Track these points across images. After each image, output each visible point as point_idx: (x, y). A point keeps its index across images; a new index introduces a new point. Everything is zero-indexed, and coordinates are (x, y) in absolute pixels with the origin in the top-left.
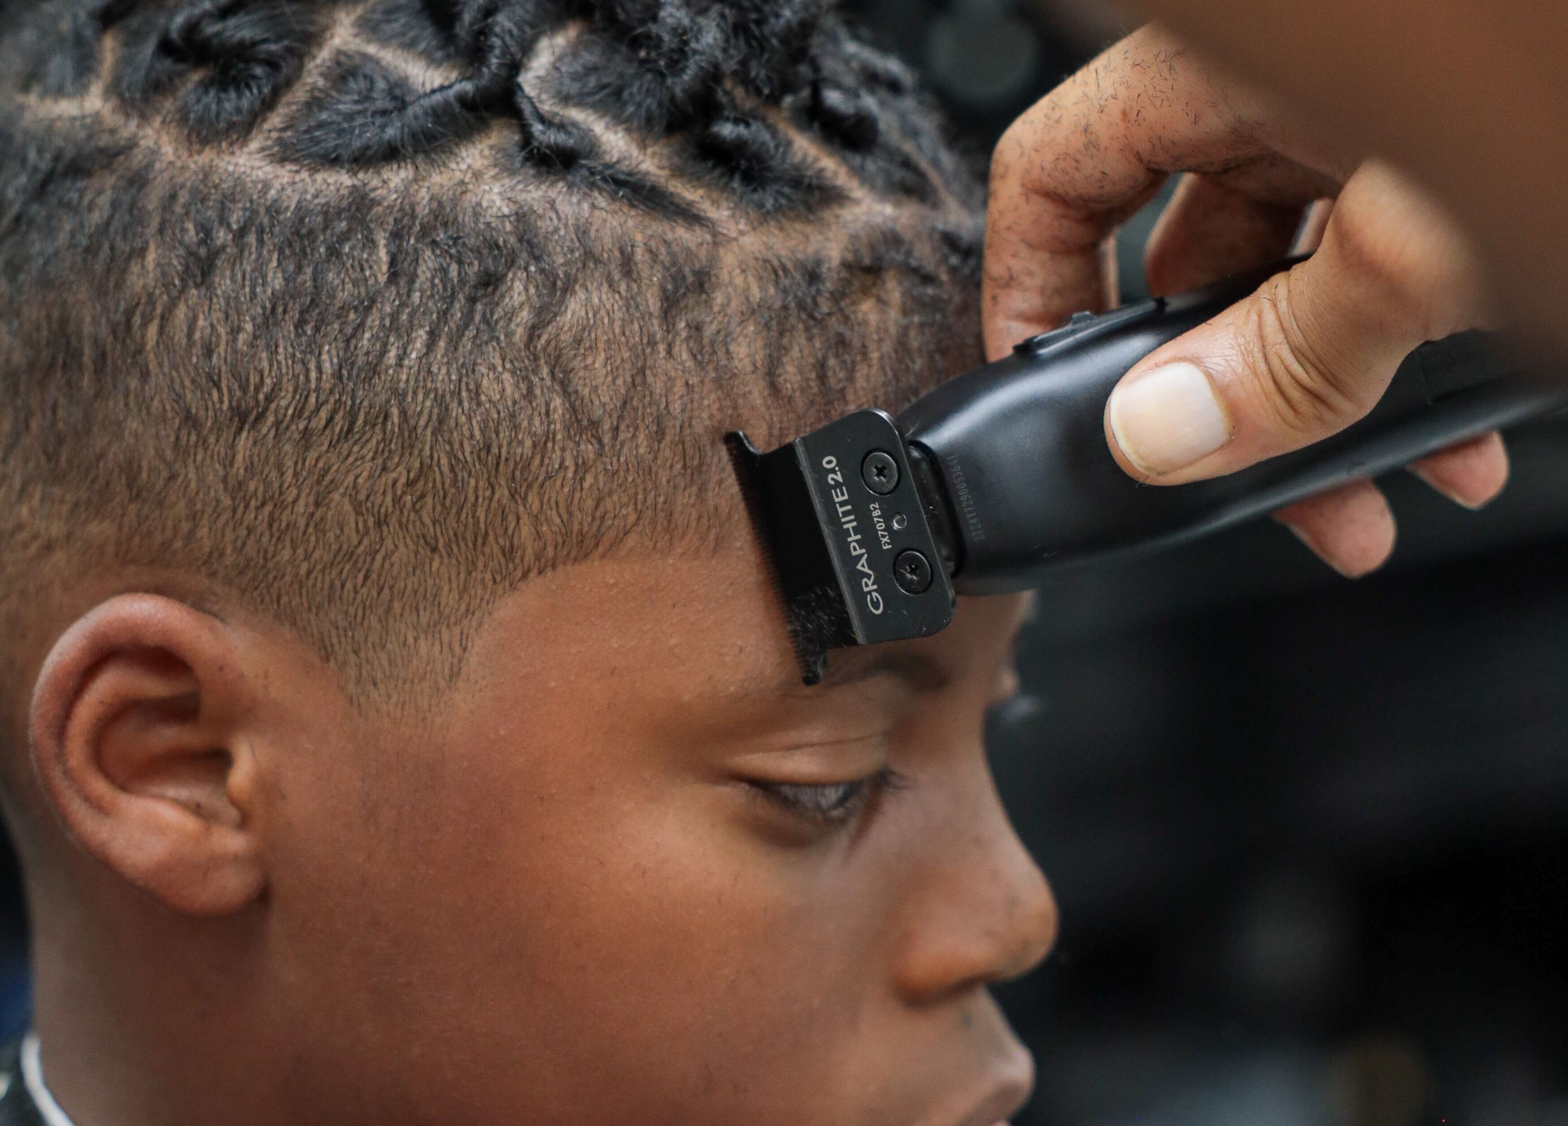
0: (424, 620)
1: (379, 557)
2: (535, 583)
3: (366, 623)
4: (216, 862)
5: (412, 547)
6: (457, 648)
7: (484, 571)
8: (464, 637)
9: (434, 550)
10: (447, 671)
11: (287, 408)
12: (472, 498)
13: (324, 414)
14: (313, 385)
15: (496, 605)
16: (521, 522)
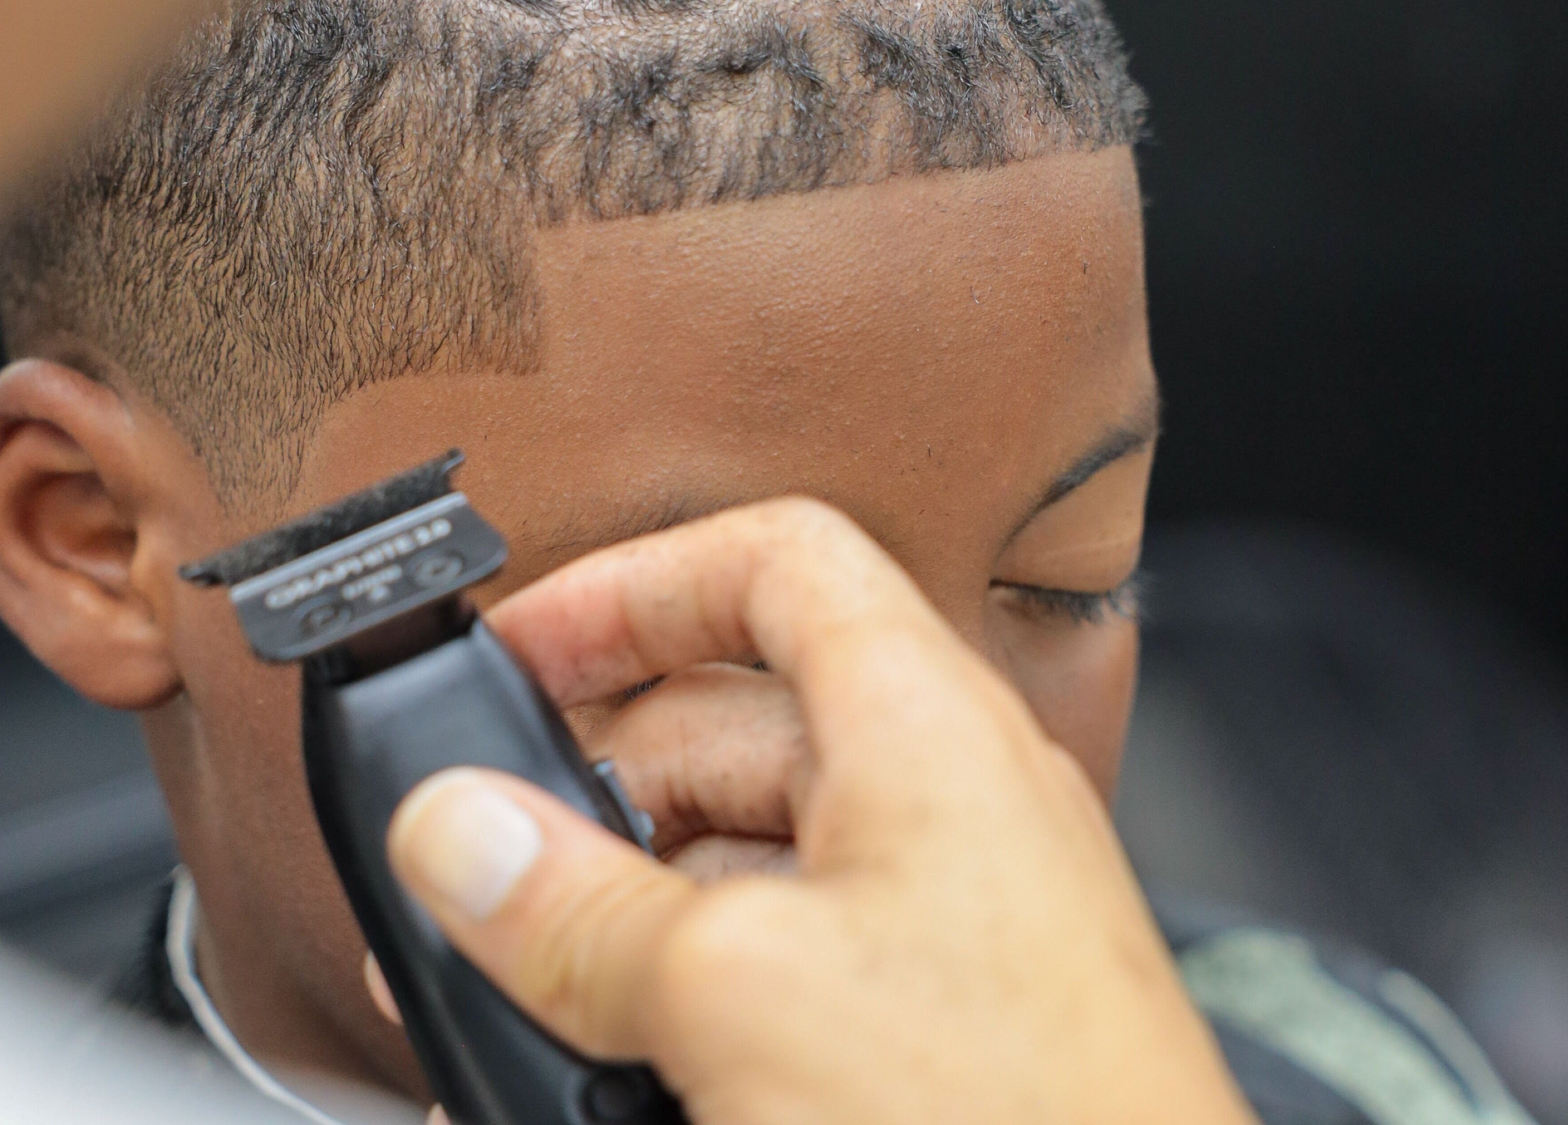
0: (267, 424)
1: (224, 350)
2: (356, 396)
3: (223, 418)
4: (128, 649)
5: (250, 343)
6: (296, 459)
7: (312, 377)
8: (301, 444)
9: (268, 348)
10: (287, 479)
11: (136, 182)
12: (291, 296)
13: (164, 191)
14: (156, 160)
15: (326, 416)
16: (337, 328)
